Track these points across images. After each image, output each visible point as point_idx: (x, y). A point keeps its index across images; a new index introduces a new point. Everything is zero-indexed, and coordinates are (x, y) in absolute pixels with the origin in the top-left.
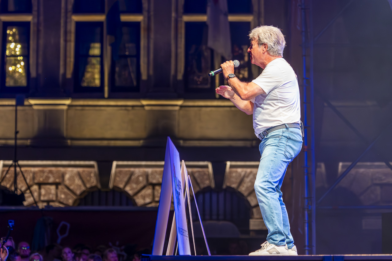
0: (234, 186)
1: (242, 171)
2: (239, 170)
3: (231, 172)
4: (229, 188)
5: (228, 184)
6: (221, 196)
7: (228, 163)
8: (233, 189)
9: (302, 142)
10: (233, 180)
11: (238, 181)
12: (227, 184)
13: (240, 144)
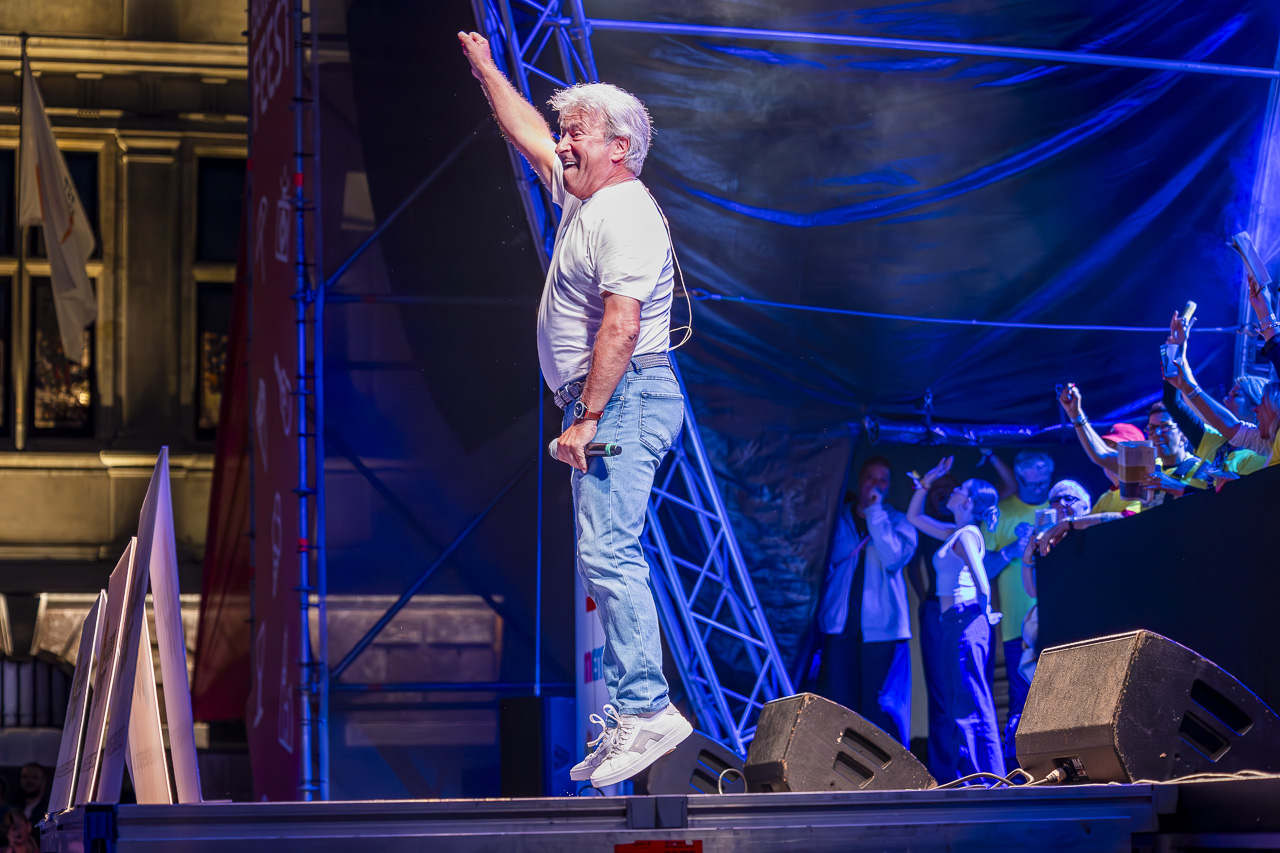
0: (56, 649)
1: (75, 616)
2: (69, 613)
3: (48, 619)
4: (45, 653)
5: (43, 646)
6: (26, 672)
7: (44, 598)
8: (54, 655)
9: (681, 399)
10: (55, 635)
11: (66, 638)
12: (39, 645)
13: (70, 553)
